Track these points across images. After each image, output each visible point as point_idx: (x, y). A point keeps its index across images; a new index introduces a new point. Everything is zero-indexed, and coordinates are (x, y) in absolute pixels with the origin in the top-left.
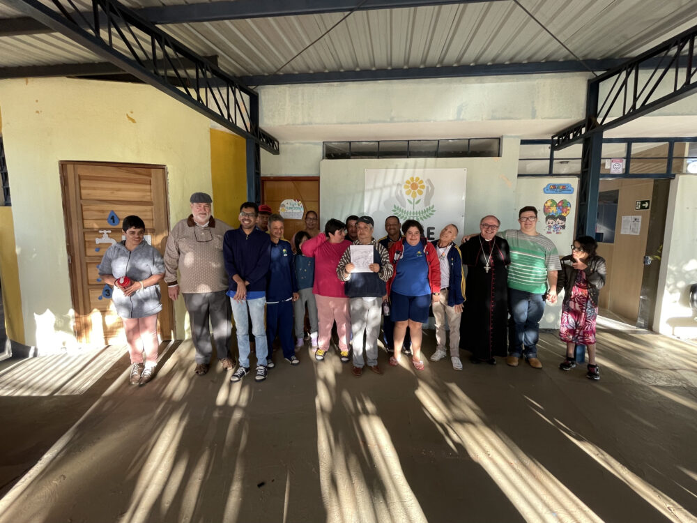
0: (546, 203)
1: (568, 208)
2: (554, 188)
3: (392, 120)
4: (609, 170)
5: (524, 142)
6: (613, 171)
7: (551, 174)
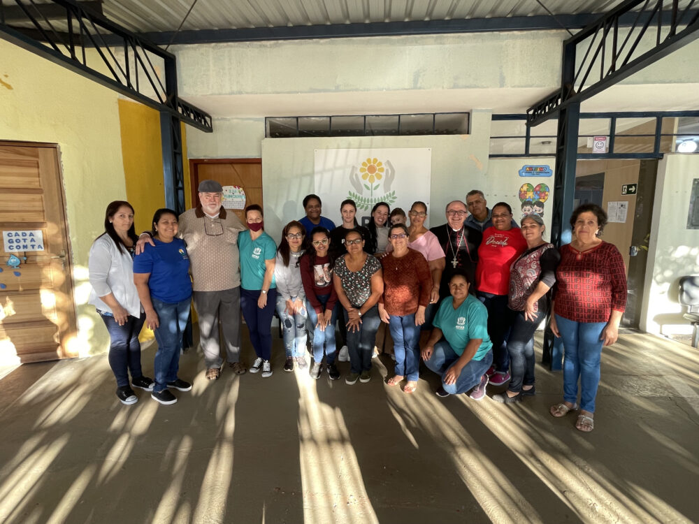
0: (522, 187)
1: (547, 193)
2: (531, 171)
3: (337, 89)
4: (591, 149)
5: (495, 117)
6: (596, 151)
7: (527, 154)
